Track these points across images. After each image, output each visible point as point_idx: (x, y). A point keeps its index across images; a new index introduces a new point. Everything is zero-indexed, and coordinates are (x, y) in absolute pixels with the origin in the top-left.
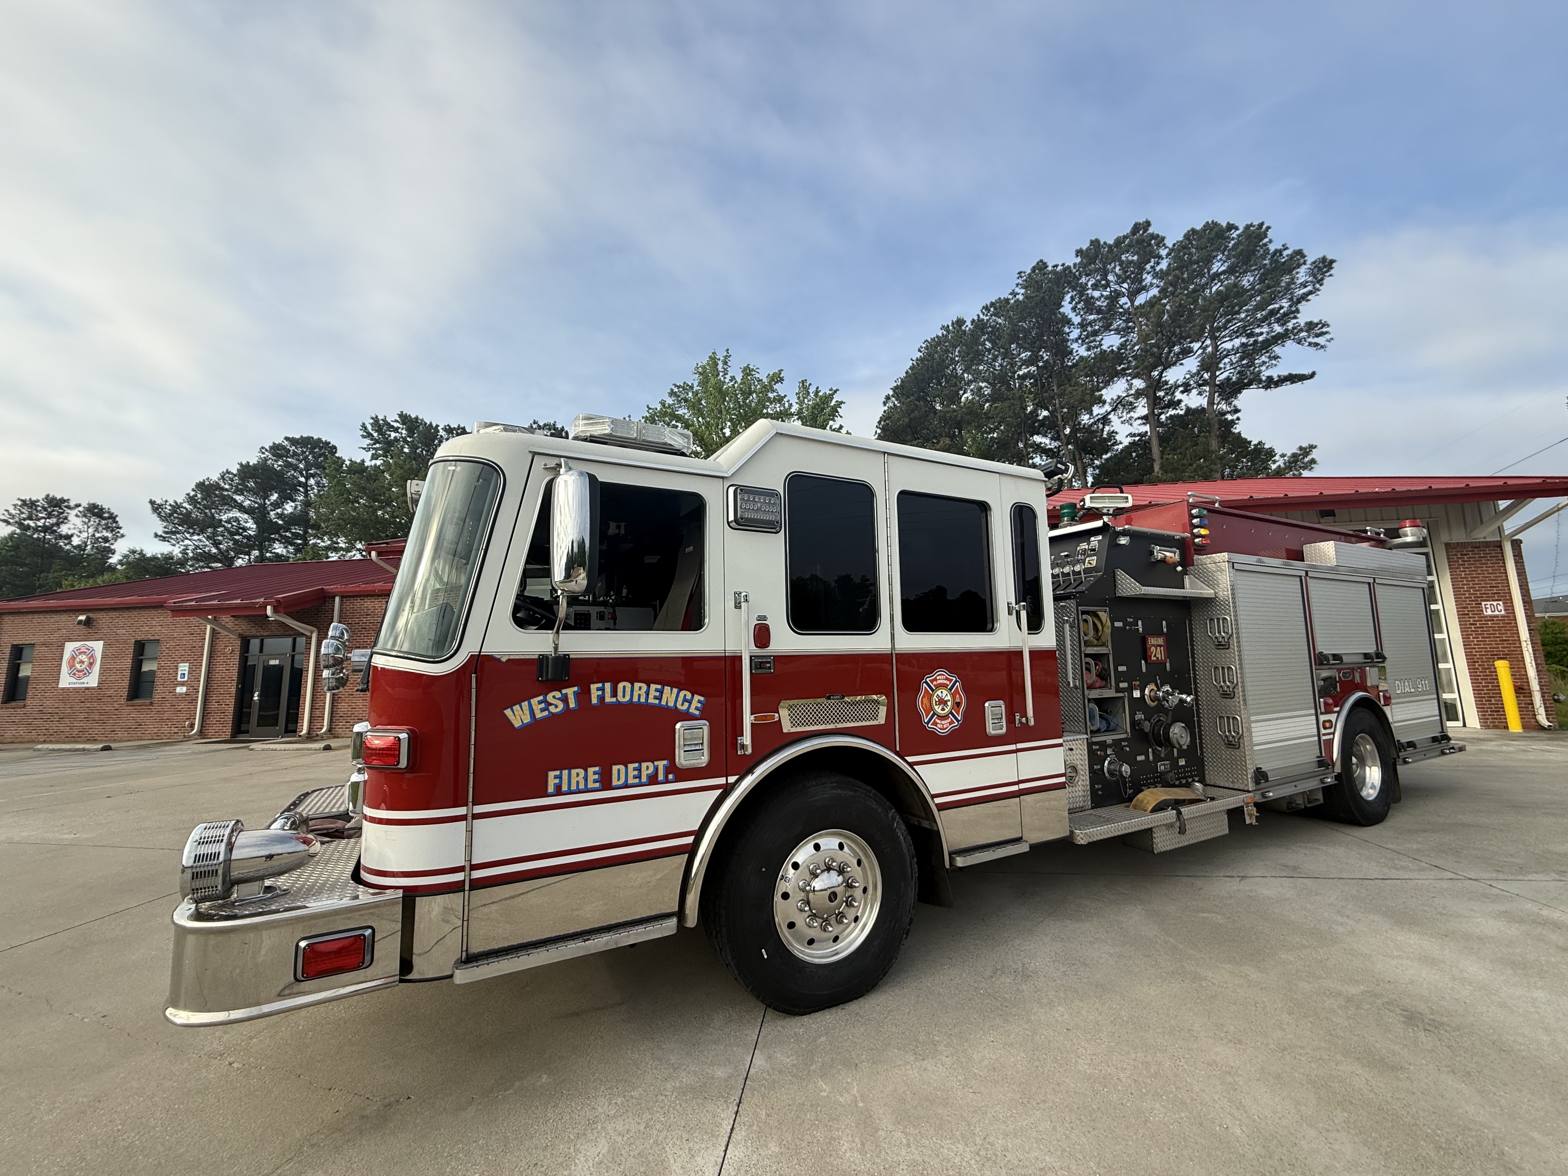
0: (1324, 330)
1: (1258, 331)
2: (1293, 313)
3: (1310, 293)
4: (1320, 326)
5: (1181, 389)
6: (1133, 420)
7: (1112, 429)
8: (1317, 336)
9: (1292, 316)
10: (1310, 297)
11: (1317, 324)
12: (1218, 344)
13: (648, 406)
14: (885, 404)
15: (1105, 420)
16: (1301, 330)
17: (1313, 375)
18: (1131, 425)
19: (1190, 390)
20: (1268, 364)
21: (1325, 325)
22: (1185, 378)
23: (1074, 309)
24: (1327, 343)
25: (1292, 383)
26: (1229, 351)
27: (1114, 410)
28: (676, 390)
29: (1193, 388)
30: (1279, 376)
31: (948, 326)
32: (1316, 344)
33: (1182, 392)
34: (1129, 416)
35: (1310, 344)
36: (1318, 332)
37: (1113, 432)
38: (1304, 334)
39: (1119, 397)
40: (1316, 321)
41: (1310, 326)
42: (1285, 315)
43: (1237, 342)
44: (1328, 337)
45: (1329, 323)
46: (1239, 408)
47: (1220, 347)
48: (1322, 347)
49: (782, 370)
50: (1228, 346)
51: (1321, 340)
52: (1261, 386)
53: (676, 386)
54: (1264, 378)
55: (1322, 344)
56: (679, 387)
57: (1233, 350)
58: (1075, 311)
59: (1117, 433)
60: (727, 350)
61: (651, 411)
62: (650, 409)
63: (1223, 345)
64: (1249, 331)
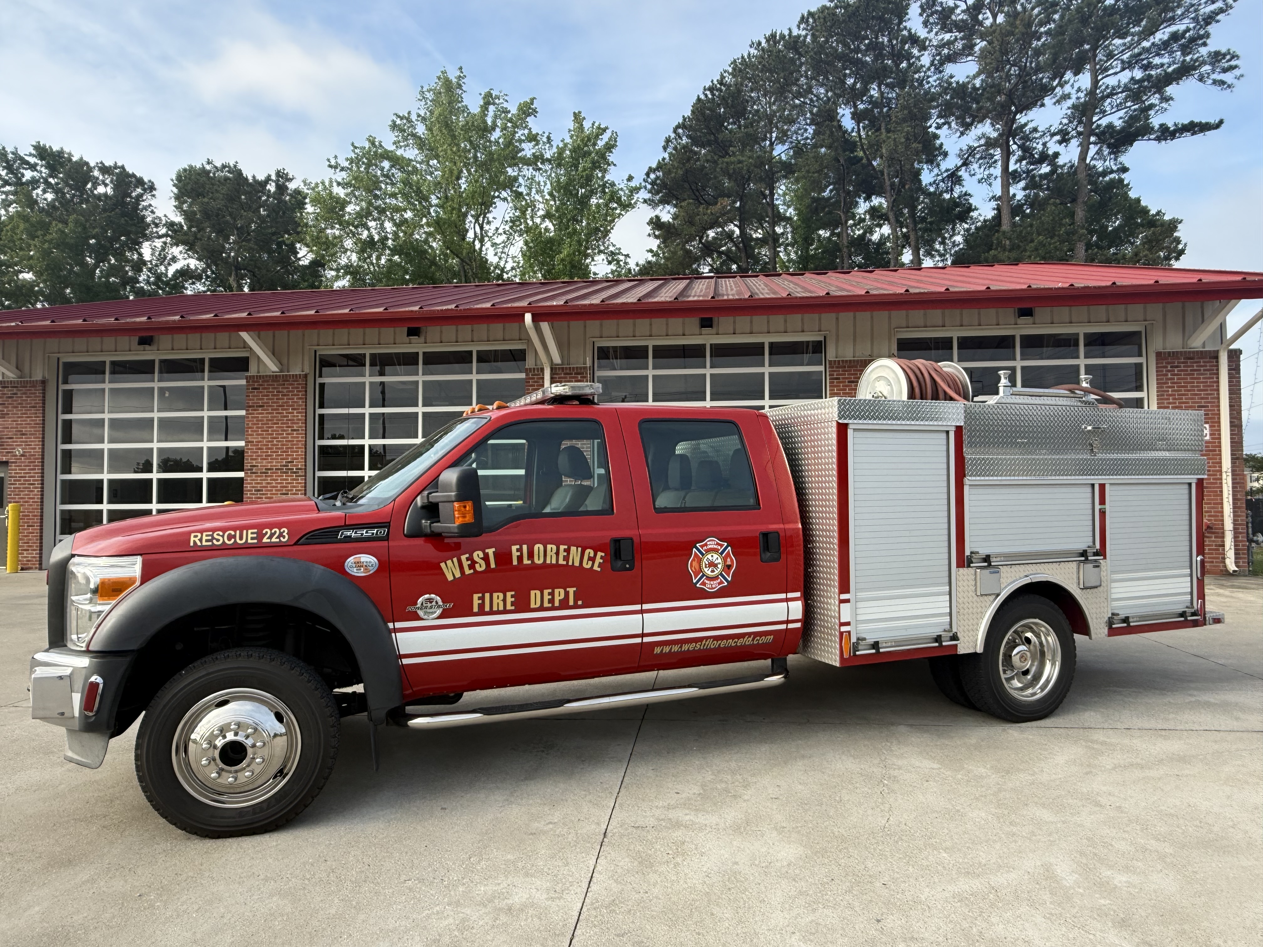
0: (1233, 63)
1: (1157, 61)
2: (1200, 39)
3: (1221, 11)
4: (1228, 57)
5: (1058, 138)
6: (993, 178)
7: (964, 190)
8: (1225, 70)
9: (1200, 42)
10: (1218, 17)
11: (1224, 55)
12: (1099, 78)
13: (353, 144)
14: (665, 148)
15: (954, 178)
16: (1204, 63)
17: (1221, 122)
18: (990, 185)
19: (1069, 139)
20: (1157, 108)
21: (1234, 57)
22: (1061, 123)
23: (926, 23)
24: (1235, 82)
25: (1192, 135)
26: (1113, 88)
27: (966, 164)
28: (398, 122)
29: (1073, 137)
30: (1175, 125)
31: (759, 43)
32: (1222, 83)
33: (1060, 142)
34: (987, 172)
35: (1215, 82)
36: (1226, 65)
37: (966, 194)
38: (1207, 68)
39: (970, 147)
40: (1224, 50)
41: (1217, 57)
42: (1193, 40)
43: (1125, 77)
44: (1237, 72)
45: (1238, 53)
46: (1127, 165)
47: (1101, 83)
48: (1229, 86)
49: (535, 98)
50: (1111, 81)
51: (1228, 77)
52: (1152, 137)
53: (399, 116)
54: (1157, 127)
55: (1229, 82)
56: (402, 118)
57: (1119, 86)
58: (926, 27)
59: (969, 195)
60: (461, 68)
61: (357, 151)
62: (356, 148)
63: (1104, 80)
64: (1145, 62)
